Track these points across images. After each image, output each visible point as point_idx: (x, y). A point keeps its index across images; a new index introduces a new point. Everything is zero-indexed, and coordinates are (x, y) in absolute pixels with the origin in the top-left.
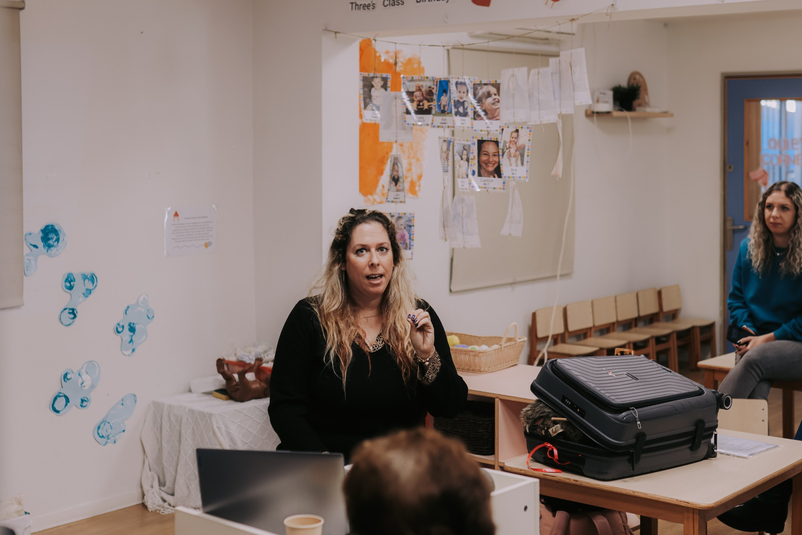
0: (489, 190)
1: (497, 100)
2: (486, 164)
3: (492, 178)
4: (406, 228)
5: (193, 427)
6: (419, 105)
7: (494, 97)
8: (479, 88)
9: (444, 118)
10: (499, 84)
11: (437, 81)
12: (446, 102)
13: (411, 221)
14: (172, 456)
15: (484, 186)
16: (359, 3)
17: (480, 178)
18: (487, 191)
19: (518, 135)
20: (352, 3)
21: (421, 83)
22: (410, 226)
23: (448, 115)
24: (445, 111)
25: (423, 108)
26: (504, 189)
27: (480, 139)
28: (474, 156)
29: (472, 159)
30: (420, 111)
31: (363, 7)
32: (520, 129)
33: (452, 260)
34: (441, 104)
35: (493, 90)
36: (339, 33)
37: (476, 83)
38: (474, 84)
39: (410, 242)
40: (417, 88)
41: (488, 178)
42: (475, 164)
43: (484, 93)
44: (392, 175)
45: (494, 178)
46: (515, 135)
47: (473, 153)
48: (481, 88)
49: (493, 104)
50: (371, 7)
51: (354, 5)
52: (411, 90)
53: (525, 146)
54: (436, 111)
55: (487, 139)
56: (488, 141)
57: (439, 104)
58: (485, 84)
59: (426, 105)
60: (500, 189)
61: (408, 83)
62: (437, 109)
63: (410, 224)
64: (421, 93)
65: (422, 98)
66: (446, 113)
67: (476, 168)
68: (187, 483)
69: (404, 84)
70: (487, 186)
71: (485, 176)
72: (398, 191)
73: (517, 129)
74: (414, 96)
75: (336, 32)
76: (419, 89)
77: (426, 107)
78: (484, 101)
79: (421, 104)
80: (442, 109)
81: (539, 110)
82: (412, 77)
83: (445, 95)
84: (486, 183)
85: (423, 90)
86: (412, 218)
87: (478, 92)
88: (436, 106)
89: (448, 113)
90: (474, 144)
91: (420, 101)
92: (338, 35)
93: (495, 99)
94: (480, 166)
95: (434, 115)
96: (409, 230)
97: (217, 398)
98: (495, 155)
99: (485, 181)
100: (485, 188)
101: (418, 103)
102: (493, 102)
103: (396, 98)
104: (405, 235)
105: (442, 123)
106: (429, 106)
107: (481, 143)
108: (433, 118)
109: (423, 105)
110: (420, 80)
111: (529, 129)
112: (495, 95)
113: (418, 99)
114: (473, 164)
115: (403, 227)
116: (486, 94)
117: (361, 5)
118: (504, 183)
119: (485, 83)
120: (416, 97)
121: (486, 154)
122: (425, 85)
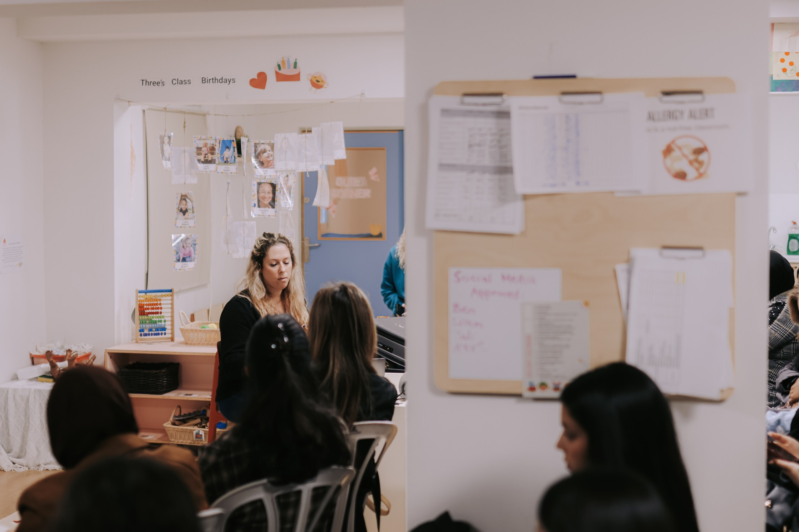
0: (266, 217)
1: (270, 155)
2: (263, 199)
3: (267, 209)
4: (192, 245)
5: (40, 403)
6: (205, 157)
7: (268, 152)
8: (258, 146)
9: (227, 166)
10: (273, 144)
11: (220, 141)
12: (229, 155)
13: (195, 241)
14: (18, 428)
15: (262, 214)
16: (149, 80)
17: (259, 209)
18: (264, 217)
19: (288, 179)
20: (143, 80)
21: (207, 141)
22: (195, 245)
23: (231, 164)
24: (228, 162)
25: (208, 159)
26: (276, 216)
27: (259, 182)
28: (255, 194)
29: (253, 196)
30: (206, 162)
31: (153, 84)
32: (289, 175)
33: (147, 274)
34: (223, 157)
35: (268, 148)
36: (131, 102)
37: (256, 143)
38: (255, 144)
39: (195, 256)
40: (204, 145)
41: (265, 209)
42: (255, 199)
43: (261, 151)
44: (179, 207)
45: (269, 209)
46: (286, 178)
47: (253, 191)
48: (260, 146)
49: (268, 157)
50: (161, 84)
51: (144, 82)
52: (200, 146)
53: (291, 186)
54: (219, 162)
55: (264, 182)
56: (265, 183)
57: (222, 156)
58: (263, 144)
59: (210, 157)
60: (273, 216)
61: (198, 141)
62: (220, 160)
63: (195, 243)
64: (206, 148)
65: (207, 152)
66: (229, 163)
67: (256, 202)
68: (37, 447)
69: (195, 141)
70: (264, 214)
71: (262, 207)
72: (186, 219)
73: (288, 174)
74: (202, 151)
75: (129, 102)
76: (206, 145)
77: (210, 159)
78: (261, 155)
79: (207, 156)
80: (225, 160)
81: (306, 162)
82: (201, 137)
83: (228, 150)
84: (264, 212)
85: (208, 146)
86: (196, 239)
87: (258, 149)
88: (220, 158)
89: (230, 163)
90: (255, 185)
91: (206, 154)
92: (130, 103)
93: (269, 154)
94: (259, 201)
95: (217, 164)
96: (194, 247)
97: (43, 382)
98: (269, 193)
99: (262, 211)
100: (263, 215)
101: (205, 155)
102: (268, 156)
103: (184, 152)
104: (191, 252)
105: (225, 170)
106: (212, 158)
107: (259, 184)
108: (217, 166)
109: (208, 157)
110: (206, 139)
111: (294, 175)
112: (270, 151)
113: (205, 152)
114: (254, 199)
115: (190, 245)
116: (263, 150)
117: (151, 82)
118: (276, 212)
119: (263, 142)
120: (203, 151)
121: (263, 192)
122: (210, 142)
